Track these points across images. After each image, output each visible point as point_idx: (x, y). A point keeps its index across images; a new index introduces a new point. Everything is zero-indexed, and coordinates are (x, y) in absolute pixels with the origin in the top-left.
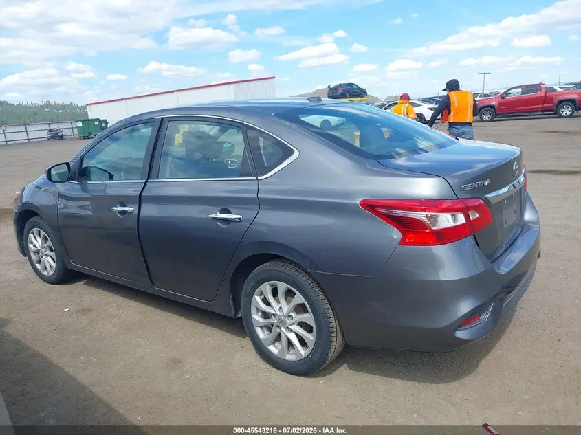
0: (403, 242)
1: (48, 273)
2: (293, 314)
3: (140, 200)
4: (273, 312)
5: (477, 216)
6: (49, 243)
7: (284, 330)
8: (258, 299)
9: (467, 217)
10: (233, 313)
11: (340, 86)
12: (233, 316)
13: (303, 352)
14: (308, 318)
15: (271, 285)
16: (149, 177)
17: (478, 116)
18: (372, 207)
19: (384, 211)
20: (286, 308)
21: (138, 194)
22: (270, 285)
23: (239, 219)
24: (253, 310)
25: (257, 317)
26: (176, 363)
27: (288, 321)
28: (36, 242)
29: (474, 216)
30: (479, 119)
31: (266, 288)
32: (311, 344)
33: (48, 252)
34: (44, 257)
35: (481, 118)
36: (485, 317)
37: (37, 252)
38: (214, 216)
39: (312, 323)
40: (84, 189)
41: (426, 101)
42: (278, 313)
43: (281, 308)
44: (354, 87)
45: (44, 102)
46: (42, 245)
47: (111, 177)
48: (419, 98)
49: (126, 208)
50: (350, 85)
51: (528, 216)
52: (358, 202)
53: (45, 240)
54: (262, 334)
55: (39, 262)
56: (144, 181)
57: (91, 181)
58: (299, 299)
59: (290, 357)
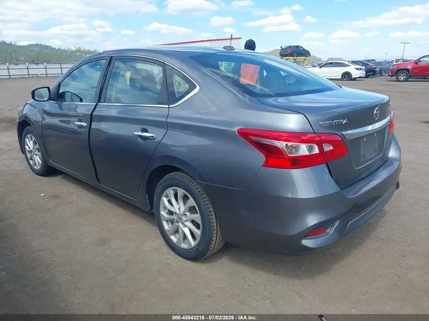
0: (266, 164)
1: (37, 168)
2: (188, 214)
3: (91, 118)
4: (174, 210)
5: (331, 148)
6: (37, 146)
7: (181, 225)
8: (165, 200)
9: (321, 148)
10: (149, 209)
11: (290, 47)
12: (148, 211)
13: (193, 243)
14: (197, 217)
15: (174, 190)
16: (99, 101)
17: (395, 77)
18: (246, 134)
19: (254, 138)
20: (183, 209)
21: (90, 113)
22: (172, 189)
23: (153, 137)
24: (161, 208)
25: (163, 213)
26: (103, 241)
27: (184, 218)
28: (30, 144)
29: (328, 148)
30: (395, 79)
31: (170, 192)
32: (198, 238)
33: (37, 152)
34: (35, 156)
35: (397, 78)
36: (331, 231)
37: (30, 152)
38: (137, 133)
39: (199, 221)
40: (61, 108)
41: (354, 62)
42: (178, 212)
43: (179, 208)
44: (301, 48)
45: (77, 48)
46: (33, 147)
47: (81, 100)
48: (349, 60)
49: (82, 124)
50: (298, 47)
51: (392, 153)
52: (236, 129)
53: (35, 143)
54: (166, 226)
55: (32, 159)
56: (95, 104)
57: (65, 101)
58: (191, 202)
59: (184, 246)
